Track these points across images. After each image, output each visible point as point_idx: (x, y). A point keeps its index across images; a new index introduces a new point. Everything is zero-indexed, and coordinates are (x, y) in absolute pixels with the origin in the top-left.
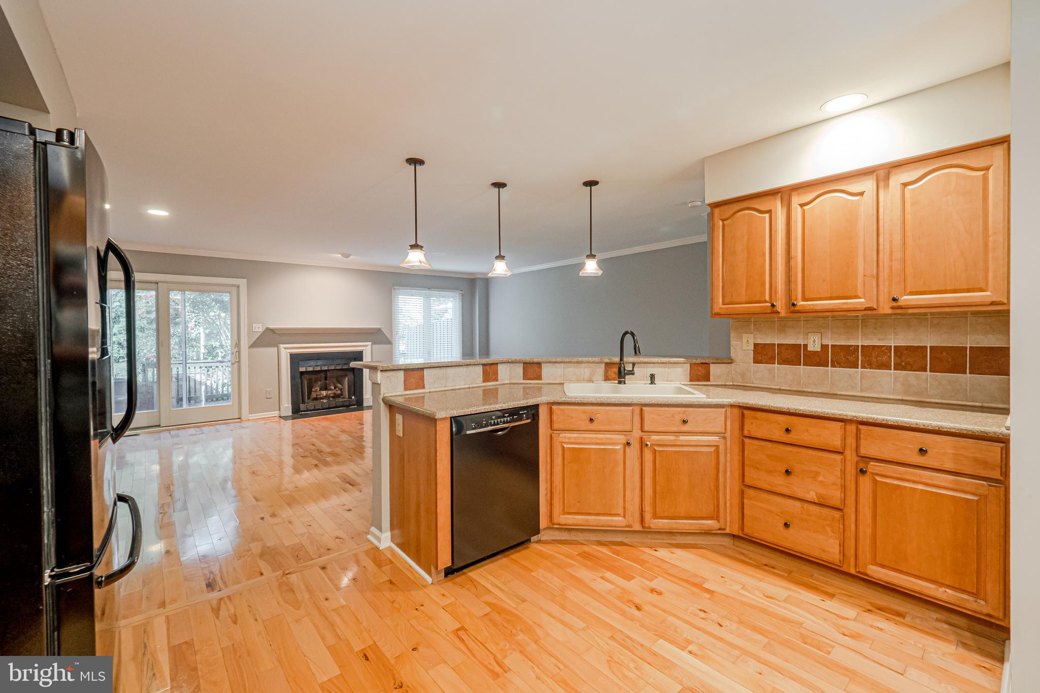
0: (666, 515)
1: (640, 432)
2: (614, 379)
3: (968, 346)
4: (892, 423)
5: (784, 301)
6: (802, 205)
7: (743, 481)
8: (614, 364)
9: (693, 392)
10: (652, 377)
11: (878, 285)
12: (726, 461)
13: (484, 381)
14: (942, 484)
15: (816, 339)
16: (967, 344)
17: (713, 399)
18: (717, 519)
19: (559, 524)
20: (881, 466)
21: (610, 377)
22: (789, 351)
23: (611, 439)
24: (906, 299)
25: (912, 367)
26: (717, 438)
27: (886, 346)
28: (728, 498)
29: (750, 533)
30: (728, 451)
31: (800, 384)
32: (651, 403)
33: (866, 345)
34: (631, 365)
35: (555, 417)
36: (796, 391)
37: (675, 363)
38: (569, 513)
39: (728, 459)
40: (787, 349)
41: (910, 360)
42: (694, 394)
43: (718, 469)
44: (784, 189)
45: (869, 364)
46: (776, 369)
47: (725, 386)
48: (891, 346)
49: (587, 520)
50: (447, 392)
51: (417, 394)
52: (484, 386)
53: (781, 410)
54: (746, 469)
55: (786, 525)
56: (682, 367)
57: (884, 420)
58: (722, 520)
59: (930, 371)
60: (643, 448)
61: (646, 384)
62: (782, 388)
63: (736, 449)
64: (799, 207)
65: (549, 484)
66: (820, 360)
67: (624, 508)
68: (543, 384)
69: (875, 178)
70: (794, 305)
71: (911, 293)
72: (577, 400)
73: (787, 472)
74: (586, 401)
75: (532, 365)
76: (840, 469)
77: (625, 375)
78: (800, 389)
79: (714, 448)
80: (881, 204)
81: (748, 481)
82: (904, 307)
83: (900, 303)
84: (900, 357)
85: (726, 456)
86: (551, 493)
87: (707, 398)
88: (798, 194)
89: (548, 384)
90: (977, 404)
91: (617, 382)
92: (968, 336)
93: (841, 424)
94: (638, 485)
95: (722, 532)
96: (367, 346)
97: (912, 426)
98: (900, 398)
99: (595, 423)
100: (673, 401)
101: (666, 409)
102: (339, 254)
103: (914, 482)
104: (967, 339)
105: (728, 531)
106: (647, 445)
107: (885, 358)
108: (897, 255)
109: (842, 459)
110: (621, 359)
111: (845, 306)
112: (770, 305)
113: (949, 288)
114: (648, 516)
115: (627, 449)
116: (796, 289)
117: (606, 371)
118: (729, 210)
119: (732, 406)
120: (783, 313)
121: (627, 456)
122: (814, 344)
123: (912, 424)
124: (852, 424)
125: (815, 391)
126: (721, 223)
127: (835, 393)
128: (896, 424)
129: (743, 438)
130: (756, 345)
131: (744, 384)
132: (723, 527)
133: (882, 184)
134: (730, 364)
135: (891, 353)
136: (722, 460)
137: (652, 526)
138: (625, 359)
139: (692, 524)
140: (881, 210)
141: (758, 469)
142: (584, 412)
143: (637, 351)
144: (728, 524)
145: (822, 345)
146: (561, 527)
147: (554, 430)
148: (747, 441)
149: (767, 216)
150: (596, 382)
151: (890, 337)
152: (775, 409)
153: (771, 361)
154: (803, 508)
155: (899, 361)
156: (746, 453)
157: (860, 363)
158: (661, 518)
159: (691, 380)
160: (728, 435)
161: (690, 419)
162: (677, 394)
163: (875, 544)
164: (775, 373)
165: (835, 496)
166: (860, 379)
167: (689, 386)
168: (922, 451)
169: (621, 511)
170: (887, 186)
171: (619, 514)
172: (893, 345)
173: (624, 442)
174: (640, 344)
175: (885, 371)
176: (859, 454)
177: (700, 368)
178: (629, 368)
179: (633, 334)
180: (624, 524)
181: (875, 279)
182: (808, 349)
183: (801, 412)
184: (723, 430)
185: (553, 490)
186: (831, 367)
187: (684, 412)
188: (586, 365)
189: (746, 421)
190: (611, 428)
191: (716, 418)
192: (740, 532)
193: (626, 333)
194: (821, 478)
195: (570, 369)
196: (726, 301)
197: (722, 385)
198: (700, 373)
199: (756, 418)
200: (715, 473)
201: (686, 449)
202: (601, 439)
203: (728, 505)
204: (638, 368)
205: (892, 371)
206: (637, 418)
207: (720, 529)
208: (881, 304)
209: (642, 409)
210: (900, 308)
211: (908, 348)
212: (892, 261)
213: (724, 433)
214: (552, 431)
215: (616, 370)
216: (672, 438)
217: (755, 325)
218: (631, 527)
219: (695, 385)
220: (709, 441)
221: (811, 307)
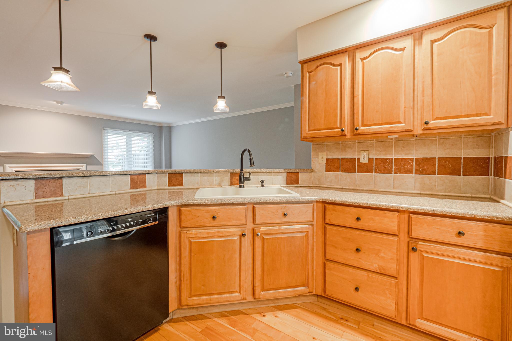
0: (271, 287)
1: (252, 224)
2: (236, 184)
3: (462, 157)
4: (438, 213)
5: (349, 128)
6: (362, 59)
7: (325, 256)
8: (237, 173)
9: (291, 192)
10: (263, 182)
11: (414, 114)
12: (313, 242)
13: (131, 188)
14: (475, 259)
15: (365, 155)
16: (461, 156)
17: (305, 197)
18: (308, 286)
19: (187, 306)
20: (427, 245)
21: (234, 183)
22: (348, 163)
23: (230, 232)
24: (433, 123)
25: (426, 172)
26: (307, 225)
27: (410, 158)
28: (314, 268)
29: (330, 294)
30: (315, 234)
31: (355, 185)
32: (260, 202)
33: (397, 158)
34: (248, 174)
35: (183, 217)
36: (352, 189)
37: (278, 172)
38: (195, 296)
39: (315, 240)
40: (347, 162)
41: (425, 167)
42: (291, 193)
43: (308, 248)
44: (350, 49)
45: (399, 171)
46: (340, 175)
47: (308, 187)
48: (413, 158)
49: (210, 300)
50: (91, 198)
51: (52, 201)
52: (131, 192)
53: (354, 204)
54: (328, 248)
55: (357, 289)
56: (282, 175)
57: (431, 211)
58: (310, 286)
59: (438, 174)
60: (255, 237)
61: (258, 187)
62: (344, 187)
63: (320, 233)
64: (360, 61)
65: (178, 273)
66: (368, 169)
67: (240, 285)
68: (183, 189)
69: (412, 37)
70: (357, 129)
71: (437, 119)
72: (203, 202)
73: (358, 250)
74: (209, 202)
75: (175, 175)
76: (396, 248)
77: (244, 181)
78: (355, 188)
79: (306, 233)
80: (416, 57)
81: (328, 257)
82: (432, 128)
83: (430, 126)
84: (419, 165)
85: (313, 238)
86: (180, 280)
87: (300, 197)
88: (360, 52)
89: (188, 189)
90: (468, 195)
91: (238, 186)
92: (462, 151)
93: (398, 213)
94: (251, 266)
95: (310, 294)
96: (82, 166)
97: (453, 215)
98: (419, 192)
99: (217, 220)
100: (277, 200)
101: (272, 206)
102: (54, 101)
103: (452, 257)
104: (462, 152)
105: (314, 293)
106: (257, 235)
107: (409, 166)
108: (428, 92)
109: (397, 240)
110: (242, 170)
111: (391, 129)
112: (340, 130)
113: (463, 114)
114: (258, 290)
115: (243, 238)
116: (358, 119)
117: (231, 179)
118: (314, 65)
119: (317, 202)
120: (349, 135)
121: (243, 244)
122: (364, 159)
123: (454, 214)
124: (405, 214)
125: (365, 189)
126: (308, 74)
127: (378, 190)
128: (441, 213)
129: (325, 224)
130: (327, 160)
131: (320, 186)
132: (311, 291)
133: (417, 42)
134: (311, 173)
135: (413, 163)
136: (311, 242)
137: (261, 297)
138: (244, 170)
139: (290, 292)
140: (416, 61)
141: (336, 248)
142: (208, 212)
143: (251, 163)
144: (315, 287)
145: (369, 159)
146: (189, 307)
147: (183, 228)
148: (328, 227)
149: (339, 68)
150: (224, 186)
151: (412, 152)
152: (349, 203)
153: (337, 170)
154: (369, 276)
155: (418, 168)
156: (327, 236)
157: (393, 170)
158: (268, 290)
159: (287, 184)
160: (315, 223)
161: (289, 212)
162: (279, 194)
163: (422, 303)
164: (339, 178)
165: (392, 268)
166: (393, 180)
167: (286, 188)
168: (460, 234)
169: (237, 289)
170: (421, 43)
171: (236, 291)
172: (414, 158)
173: (240, 233)
174: (254, 159)
175: (409, 175)
176: (411, 236)
177: (293, 176)
178: (247, 176)
179: (249, 151)
180: (240, 298)
181: (412, 109)
182: (361, 162)
183: (368, 205)
184: (311, 220)
185: (181, 279)
186: (375, 173)
187: (285, 208)
188: (217, 174)
189: (328, 213)
190: (230, 223)
191: (307, 211)
192: (323, 293)
193: (244, 151)
194: (382, 254)
195: (205, 178)
196: (311, 128)
197: (306, 187)
198: (293, 179)
199: (335, 210)
200: (306, 251)
201: (286, 235)
202: (222, 233)
203: (314, 273)
204: (253, 176)
205: (414, 175)
206: (250, 214)
207: (309, 293)
208: (416, 127)
209: (254, 207)
210: (429, 129)
211: (424, 159)
212: (424, 96)
213: (312, 222)
214: (181, 229)
215: (238, 178)
216: (276, 228)
217: (327, 147)
218: (246, 299)
219: (292, 187)
220: (302, 228)
221: (368, 131)
